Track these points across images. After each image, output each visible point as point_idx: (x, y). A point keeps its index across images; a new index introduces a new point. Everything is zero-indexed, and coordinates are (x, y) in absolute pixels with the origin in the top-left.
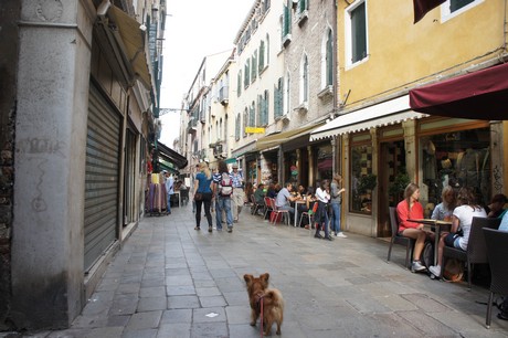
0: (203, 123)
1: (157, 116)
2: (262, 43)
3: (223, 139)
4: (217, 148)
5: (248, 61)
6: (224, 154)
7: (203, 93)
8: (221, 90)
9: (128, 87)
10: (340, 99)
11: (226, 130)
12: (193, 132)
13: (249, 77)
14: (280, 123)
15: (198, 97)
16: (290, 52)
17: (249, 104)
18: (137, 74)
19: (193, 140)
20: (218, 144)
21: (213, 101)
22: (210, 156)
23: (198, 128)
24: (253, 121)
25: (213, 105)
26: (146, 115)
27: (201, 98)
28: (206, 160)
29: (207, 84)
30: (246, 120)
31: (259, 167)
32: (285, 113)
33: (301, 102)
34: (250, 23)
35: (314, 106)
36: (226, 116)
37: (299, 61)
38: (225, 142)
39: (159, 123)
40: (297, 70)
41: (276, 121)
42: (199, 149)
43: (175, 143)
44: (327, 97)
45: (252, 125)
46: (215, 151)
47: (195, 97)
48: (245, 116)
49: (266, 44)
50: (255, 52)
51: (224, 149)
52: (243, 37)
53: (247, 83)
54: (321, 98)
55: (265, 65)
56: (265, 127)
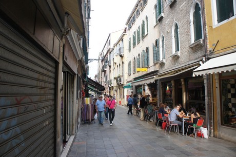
0: (110, 67)
1: (87, 63)
2: (143, 21)
3: (121, 74)
4: (118, 79)
5: (135, 33)
6: (122, 82)
7: (109, 51)
8: (120, 49)
9: (63, 34)
10: (209, 47)
11: (123, 70)
12: (105, 71)
13: (135, 41)
14: (158, 66)
15: (107, 54)
16: (163, 23)
17: (136, 56)
18: (67, 13)
19: (104, 75)
20: (119, 77)
21: (115, 55)
22: (114, 84)
23: (107, 69)
24: (139, 64)
25: (115, 58)
26: (80, 61)
27: (108, 54)
28: (112, 85)
29: (112, 46)
30: (134, 64)
31: (144, 90)
32: (161, 59)
33: (174, 52)
34: (135, 13)
35: (185, 54)
36: (123, 63)
37: (171, 28)
38: (123, 76)
39: (88, 67)
40: (169, 33)
41: (155, 64)
42: (108, 80)
43: (96, 77)
44: (197, 47)
45: (139, 67)
46: (117, 81)
47: (105, 53)
48: (134, 62)
49: (145, 22)
50: (139, 28)
51: (122, 80)
52: (131, 21)
53: (134, 44)
54: (192, 48)
55: (146, 33)
56: (147, 68)
